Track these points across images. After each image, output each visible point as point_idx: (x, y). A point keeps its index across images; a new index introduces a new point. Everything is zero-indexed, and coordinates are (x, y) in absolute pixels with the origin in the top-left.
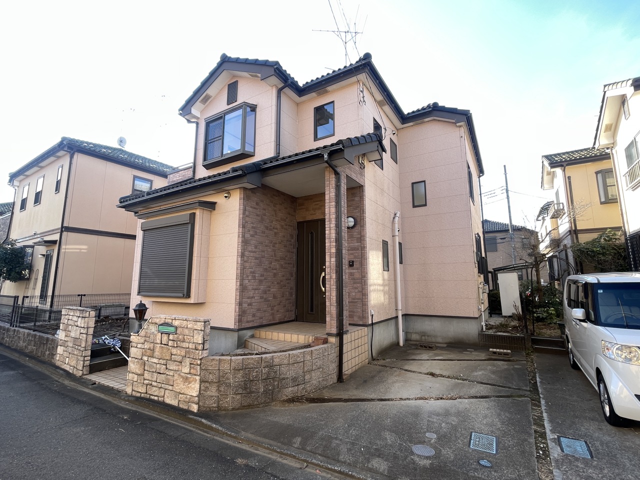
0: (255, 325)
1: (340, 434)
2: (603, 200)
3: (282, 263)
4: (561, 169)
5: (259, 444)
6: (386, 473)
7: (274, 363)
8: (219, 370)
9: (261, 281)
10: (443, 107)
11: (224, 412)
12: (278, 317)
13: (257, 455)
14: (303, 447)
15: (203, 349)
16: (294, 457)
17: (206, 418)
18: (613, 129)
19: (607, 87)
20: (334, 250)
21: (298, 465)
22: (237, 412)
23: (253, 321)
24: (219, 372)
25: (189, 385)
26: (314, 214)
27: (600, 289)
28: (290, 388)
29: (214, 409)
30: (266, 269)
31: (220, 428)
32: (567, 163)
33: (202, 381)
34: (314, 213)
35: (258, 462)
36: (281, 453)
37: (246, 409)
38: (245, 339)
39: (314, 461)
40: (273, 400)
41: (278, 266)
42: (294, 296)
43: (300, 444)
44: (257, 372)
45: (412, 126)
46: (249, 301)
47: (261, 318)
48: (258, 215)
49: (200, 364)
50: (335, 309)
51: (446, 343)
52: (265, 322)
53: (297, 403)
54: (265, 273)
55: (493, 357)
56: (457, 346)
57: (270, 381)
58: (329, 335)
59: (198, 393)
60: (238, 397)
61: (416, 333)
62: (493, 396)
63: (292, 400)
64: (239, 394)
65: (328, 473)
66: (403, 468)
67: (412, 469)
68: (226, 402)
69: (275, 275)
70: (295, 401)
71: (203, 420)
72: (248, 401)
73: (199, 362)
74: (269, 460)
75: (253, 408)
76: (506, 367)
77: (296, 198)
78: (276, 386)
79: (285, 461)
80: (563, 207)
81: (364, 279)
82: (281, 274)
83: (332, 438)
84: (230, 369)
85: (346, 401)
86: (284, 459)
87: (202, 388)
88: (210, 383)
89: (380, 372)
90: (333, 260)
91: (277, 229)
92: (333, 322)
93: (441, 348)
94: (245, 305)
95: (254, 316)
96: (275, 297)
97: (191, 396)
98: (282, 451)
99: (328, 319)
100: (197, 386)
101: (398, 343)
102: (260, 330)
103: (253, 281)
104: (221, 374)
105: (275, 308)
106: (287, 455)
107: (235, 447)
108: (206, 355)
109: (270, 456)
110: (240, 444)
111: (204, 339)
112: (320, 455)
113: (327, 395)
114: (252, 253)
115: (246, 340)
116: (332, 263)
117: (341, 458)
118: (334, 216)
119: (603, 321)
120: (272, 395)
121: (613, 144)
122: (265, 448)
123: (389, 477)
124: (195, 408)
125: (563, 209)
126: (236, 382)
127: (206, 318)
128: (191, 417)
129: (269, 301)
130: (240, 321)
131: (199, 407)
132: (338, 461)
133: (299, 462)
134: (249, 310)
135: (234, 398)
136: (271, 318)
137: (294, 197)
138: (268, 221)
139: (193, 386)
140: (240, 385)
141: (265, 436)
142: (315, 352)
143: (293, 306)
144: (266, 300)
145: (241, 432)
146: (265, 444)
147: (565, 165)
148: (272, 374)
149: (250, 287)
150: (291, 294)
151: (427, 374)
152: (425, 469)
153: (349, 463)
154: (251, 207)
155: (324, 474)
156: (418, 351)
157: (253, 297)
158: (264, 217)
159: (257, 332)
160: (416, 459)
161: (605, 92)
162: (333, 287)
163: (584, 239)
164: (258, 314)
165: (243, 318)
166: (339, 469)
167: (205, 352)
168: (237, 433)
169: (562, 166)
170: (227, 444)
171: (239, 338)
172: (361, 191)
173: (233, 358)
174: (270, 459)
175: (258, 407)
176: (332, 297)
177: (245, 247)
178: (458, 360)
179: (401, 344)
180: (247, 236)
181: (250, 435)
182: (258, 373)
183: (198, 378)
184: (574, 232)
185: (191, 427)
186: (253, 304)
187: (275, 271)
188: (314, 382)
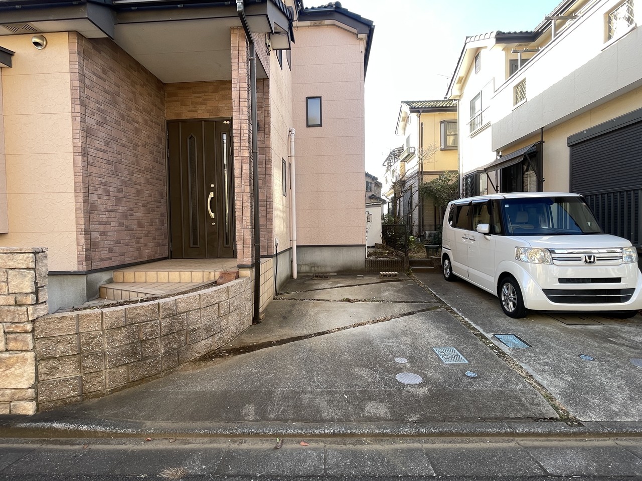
0: (114, 264)
1: (304, 385)
2: (443, 147)
3: (148, 177)
4: (417, 115)
5: (188, 433)
6: (390, 417)
7: (179, 310)
8: (78, 333)
9: (118, 200)
10: (346, 10)
11: (96, 400)
12: (147, 253)
13: (194, 451)
14: (262, 416)
15: (37, 302)
16: (257, 435)
17: (59, 420)
18: (463, 81)
19: (469, 39)
20: (246, 153)
21: (267, 445)
22: (123, 393)
23: (110, 259)
24: (80, 338)
25: (7, 372)
26: (193, 111)
27: (507, 204)
28: (203, 341)
29: (74, 399)
30: (125, 182)
31: (99, 429)
32: (422, 110)
33: (38, 360)
34: (193, 109)
35: (202, 463)
36: (232, 435)
37: (138, 385)
38: (99, 285)
39: (290, 431)
40: (179, 362)
41: (142, 181)
42: (166, 225)
43: (256, 414)
44: (152, 326)
45: (308, 26)
46: (101, 228)
47: (122, 254)
48: (106, 92)
49: (33, 331)
50: (250, 233)
51: (335, 272)
52: (128, 260)
53: (217, 359)
54: (124, 188)
55: (385, 279)
56: (347, 273)
57: (173, 337)
58: (241, 267)
59: (32, 382)
60: (122, 370)
61: (305, 265)
62: (417, 311)
63: (208, 357)
64: (122, 365)
65: (317, 441)
66: (405, 404)
67: (415, 402)
68: (99, 382)
69: (139, 192)
70: (213, 358)
71: (56, 425)
72: (141, 372)
73: (29, 327)
74: (219, 453)
75: (149, 381)
76: (402, 286)
77: (164, 84)
78: (183, 342)
79: (244, 446)
80: (414, 151)
81: (270, 200)
82: (148, 192)
83: (298, 392)
84: (102, 330)
85: (281, 342)
86: (241, 443)
87: (42, 370)
88: (58, 359)
89: (293, 305)
90: (246, 167)
91: (137, 123)
92: (246, 250)
93: (334, 277)
94: (95, 235)
95: (111, 250)
96: (140, 225)
97: (17, 389)
98: (234, 431)
99: (239, 246)
100: (30, 369)
101: (292, 275)
102: (124, 271)
103: (105, 197)
104: (83, 339)
105: (142, 241)
106: (243, 435)
107: (142, 451)
108: (43, 313)
109: (215, 445)
110: (149, 443)
111: (36, 283)
112: (293, 420)
113: (250, 341)
114: (101, 153)
115: (101, 287)
116: (244, 171)
117: (325, 415)
118: (246, 104)
119: (510, 231)
120: (178, 356)
121: (460, 96)
122: (201, 436)
123: (396, 420)
124: (29, 408)
125: (414, 153)
126: (115, 348)
127: (38, 246)
128: (23, 425)
129: (132, 230)
130: (89, 258)
131: (38, 405)
132: (323, 421)
133: (267, 440)
134: (102, 243)
135: (113, 373)
136: (136, 254)
137: (161, 82)
138: (123, 106)
139: (18, 371)
140: (123, 351)
141: (192, 418)
142: (232, 289)
143: (166, 238)
144: (127, 228)
145: (144, 423)
146: (200, 430)
147: (421, 112)
148: (177, 327)
149: (102, 208)
150: (162, 223)
151: (343, 300)
152: (426, 398)
153: (338, 419)
154: (94, 74)
155: (313, 445)
156: (316, 282)
157: (107, 223)
158: (117, 97)
159: (118, 275)
160: (412, 390)
161: (466, 44)
162: (247, 203)
163: (428, 179)
164: (117, 249)
165: (93, 254)
166: (332, 431)
167: (40, 307)
168: (137, 428)
169: (418, 112)
170: (125, 451)
171: (90, 285)
172: (266, 85)
173: (104, 310)
174: (219, 451)
175: (157, 378)
176: (244, 218)
177: (89, 139)
178: (359, 285)
179: (295, 276)
180: (91, 121)
181: (164, 424)
182: (155, 328)
183: (30, 356)
184: (421, 173)
185: (27, 443)
186: (109, 233)
187: (139, 187)
188: (233, 328)
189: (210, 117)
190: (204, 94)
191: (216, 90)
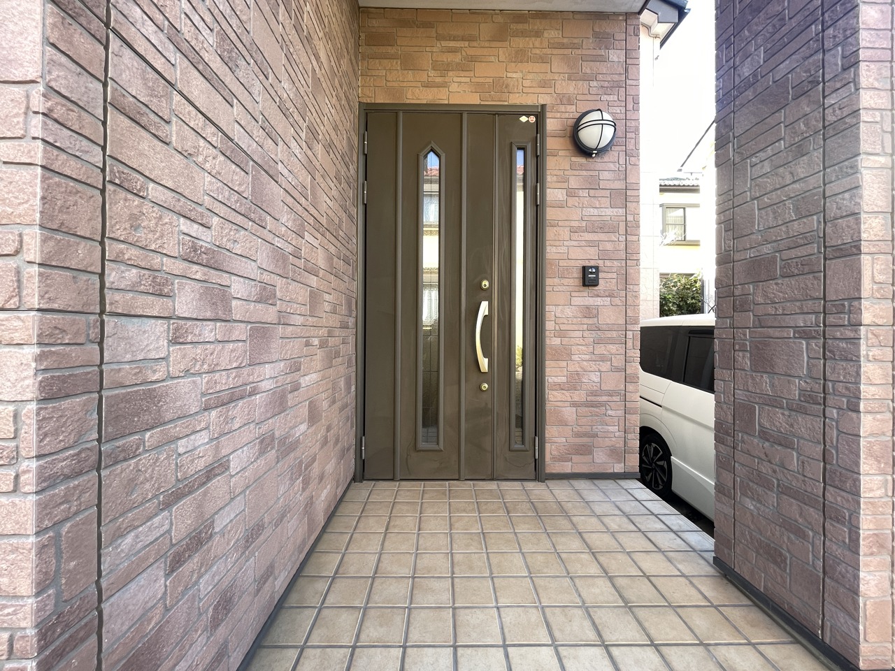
26: (438, 85)
42: (354, 388)
129: (295, 444)
143: (352, 427)
144: (284, 447)
187: (313, 281)
189: (482, 103)
190: (466, 44)
191: (500, 35)
